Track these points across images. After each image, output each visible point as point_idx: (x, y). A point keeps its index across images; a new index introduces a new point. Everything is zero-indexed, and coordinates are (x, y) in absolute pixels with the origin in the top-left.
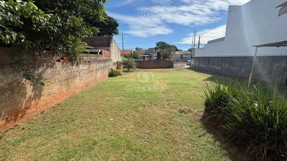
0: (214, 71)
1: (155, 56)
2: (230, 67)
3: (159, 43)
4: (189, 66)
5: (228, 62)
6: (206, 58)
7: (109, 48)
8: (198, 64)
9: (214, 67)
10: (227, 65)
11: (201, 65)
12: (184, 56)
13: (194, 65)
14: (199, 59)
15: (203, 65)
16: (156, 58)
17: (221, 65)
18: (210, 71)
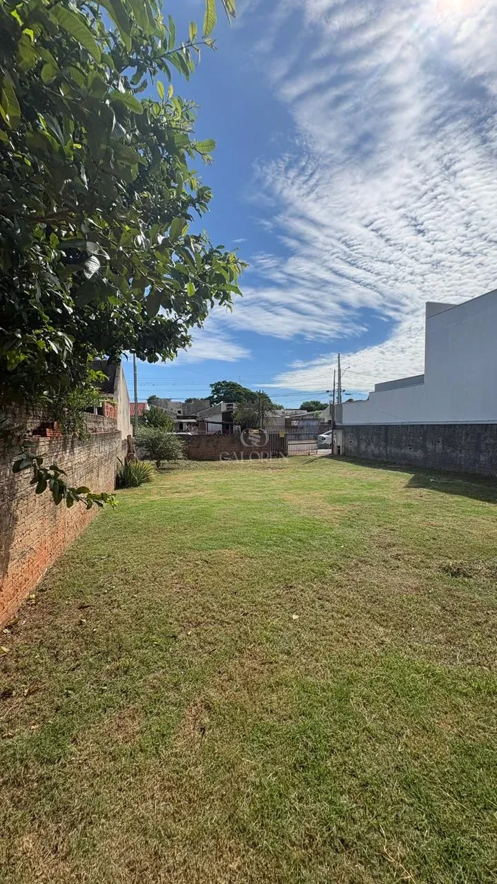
0: (406, 462)
1: (214, 424)
2: (448, 451)
3: (219, 384)
4: (329, 451)
5: (440, 439)
6: (379, 427)
7: (112, 396)
8: (356, 443)
9: (403, 451)
10: (440, 446)
11: (366, 447)
12: (295, 423)
13: (344, 446)
14: (357, 430)
15: (372, 446)
16: (220, 427)
17: (423, 447)
18: (395, 463)
